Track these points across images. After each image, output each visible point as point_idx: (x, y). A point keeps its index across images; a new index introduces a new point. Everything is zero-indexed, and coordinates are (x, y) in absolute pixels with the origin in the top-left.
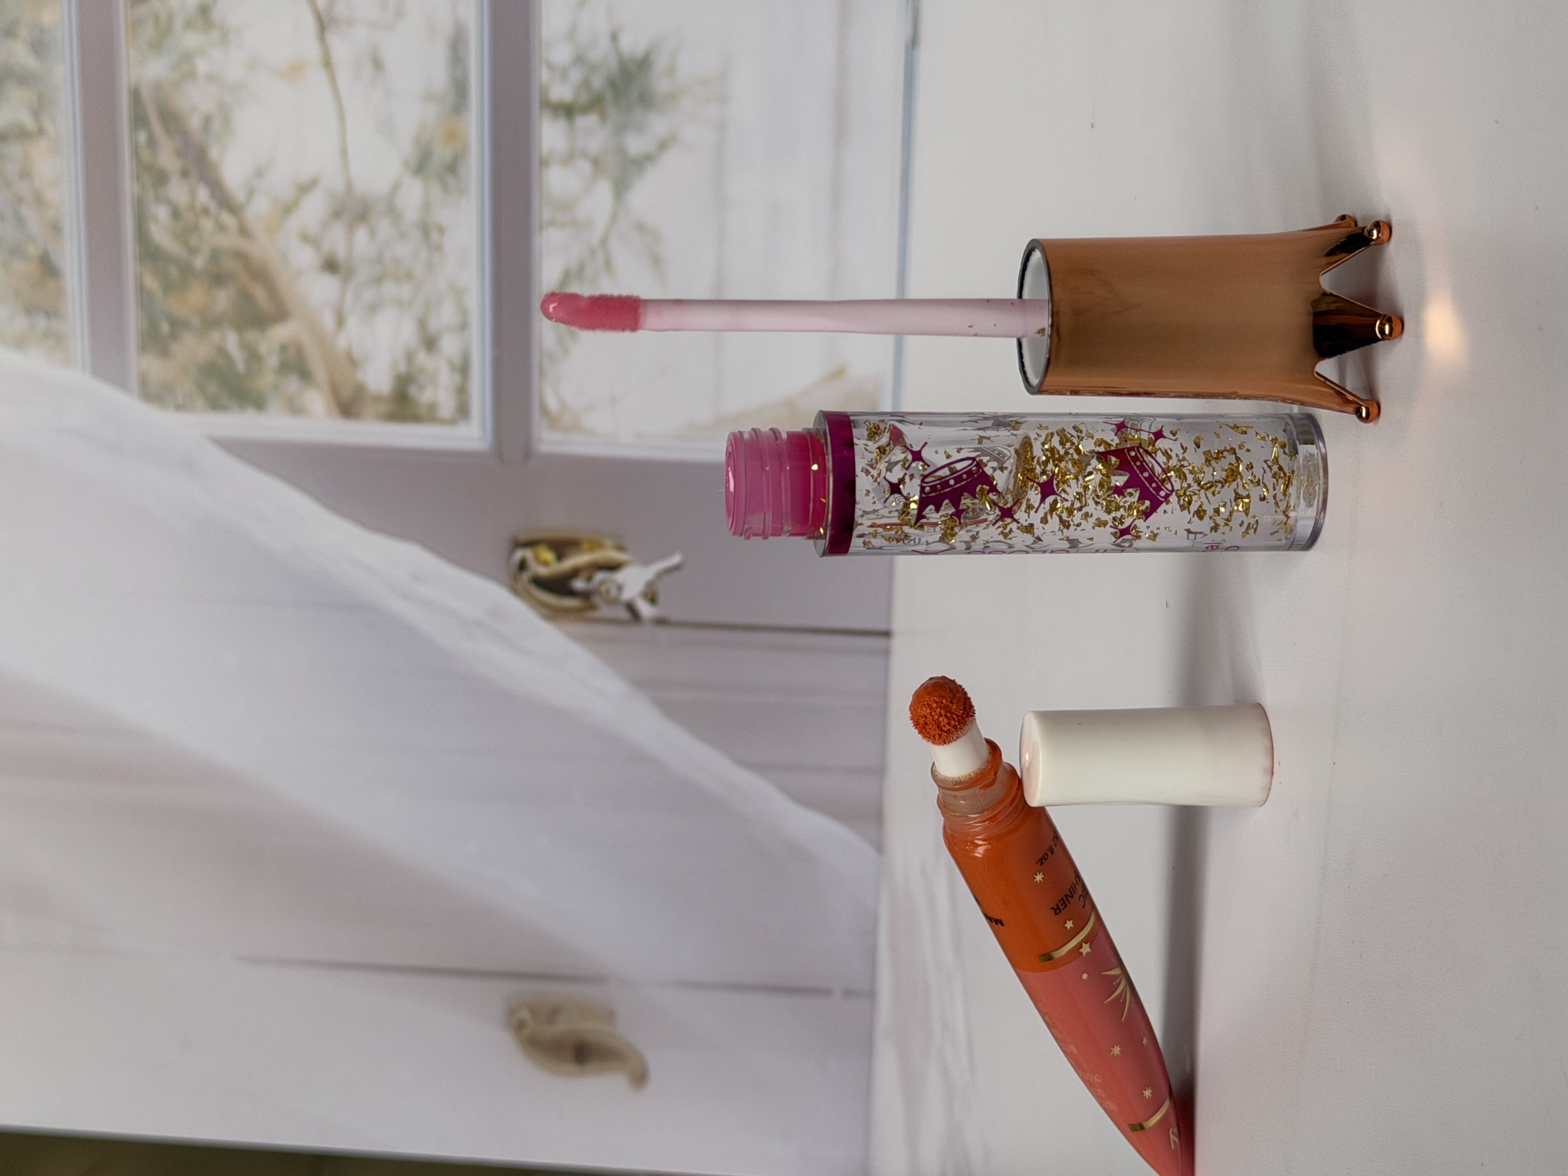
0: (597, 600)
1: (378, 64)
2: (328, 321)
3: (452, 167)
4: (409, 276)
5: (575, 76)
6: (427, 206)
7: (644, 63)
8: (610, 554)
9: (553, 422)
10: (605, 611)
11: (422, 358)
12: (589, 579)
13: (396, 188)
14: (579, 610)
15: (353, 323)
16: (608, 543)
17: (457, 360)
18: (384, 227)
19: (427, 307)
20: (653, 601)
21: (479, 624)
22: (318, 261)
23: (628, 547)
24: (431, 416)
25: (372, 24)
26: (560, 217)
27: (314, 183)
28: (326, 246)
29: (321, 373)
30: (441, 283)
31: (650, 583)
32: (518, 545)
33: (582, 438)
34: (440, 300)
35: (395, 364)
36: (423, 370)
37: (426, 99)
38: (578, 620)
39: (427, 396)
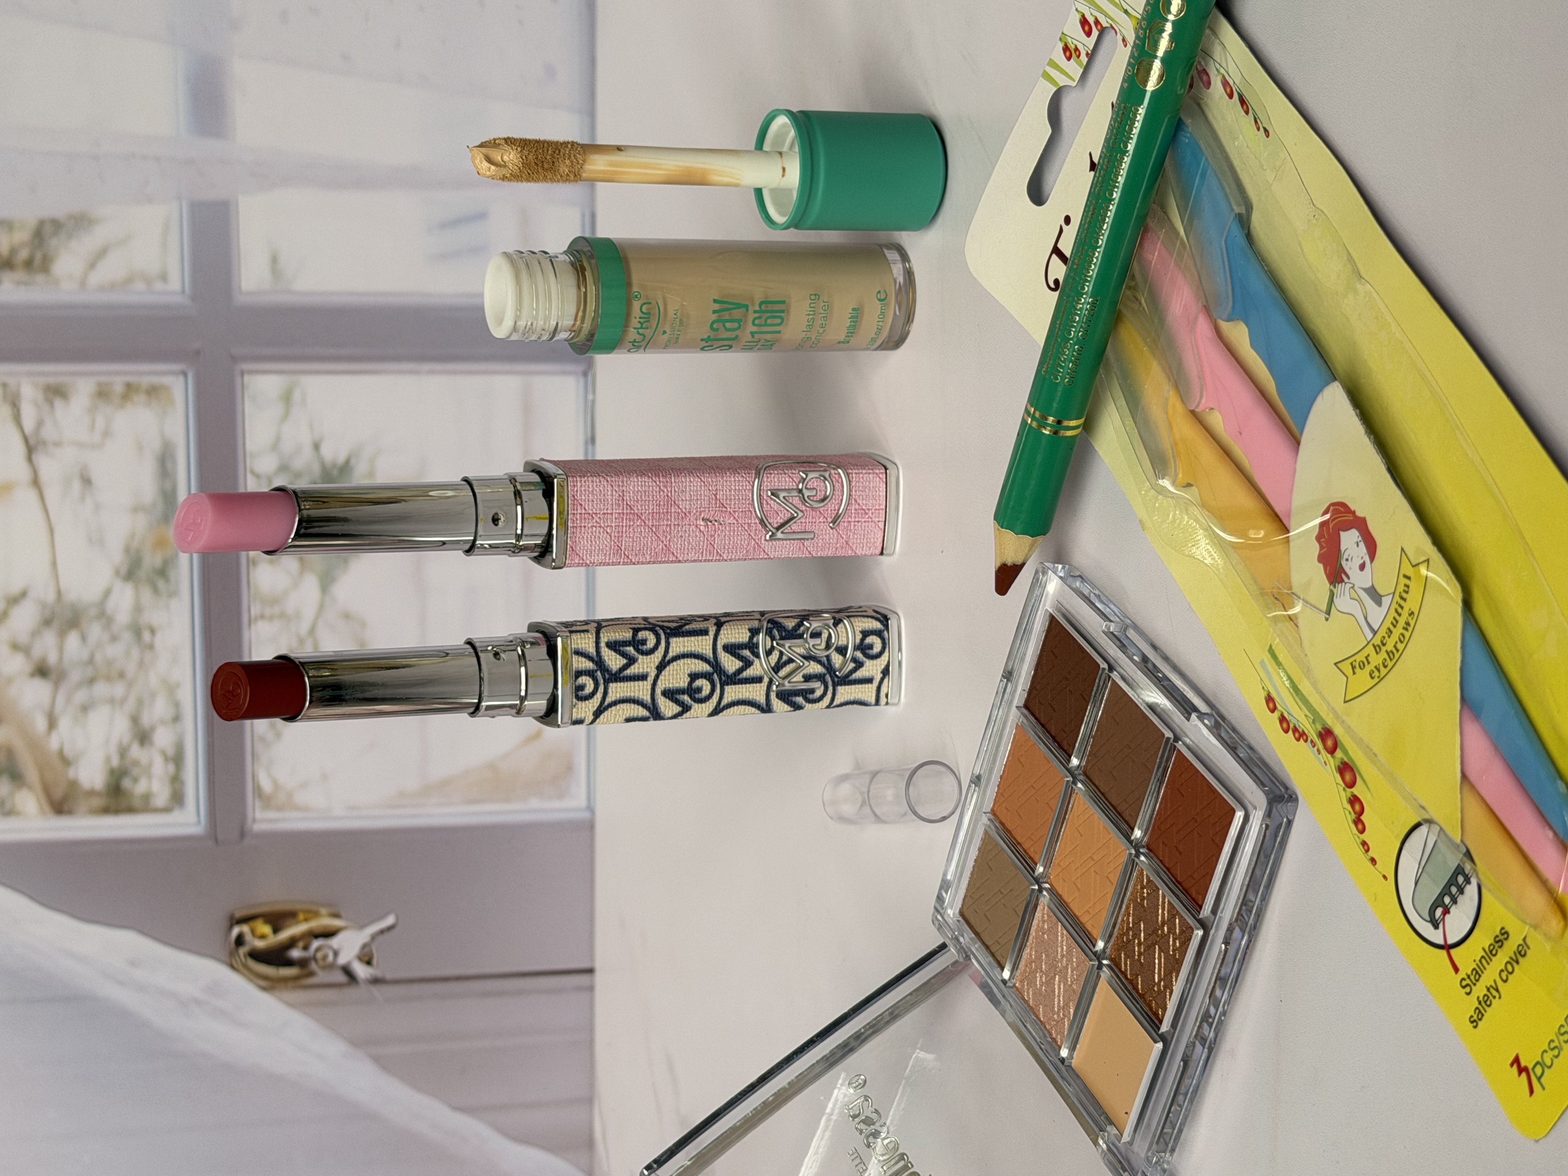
0: (313, 966)
1: (87, 481)
2: (41, 724)
3: (163, 572)
4: (121, 675)
6: (138, 609)
7: (345, 469)
8: (326, 922)
9: (267, 801)
10: (322, 977)
11: (136, 752)
12: (306, 948)
13: (107, 593)
14: (297, 978)
15: (64, 724)
16: (323, 911)
17: (171, 752)
18: (95, 631)
19: (140, 703)
20: (369, 963)
21: (198, 1002)
22: (28, 668)
23: (343, 914)
24: (145, 806)
25: (80, 445)
26: (268, 612)
27: (24, 594)
28: (37, 652)
29: (32, 774)
30: (154, 680)
31: (365, 946)
32: (234, 921)
33: (294, 814)
34: (153, 696)
35: (108, 759)
36: (136, 763)
37: (136, 509)
38: (295, 988)
39: (141, 788)
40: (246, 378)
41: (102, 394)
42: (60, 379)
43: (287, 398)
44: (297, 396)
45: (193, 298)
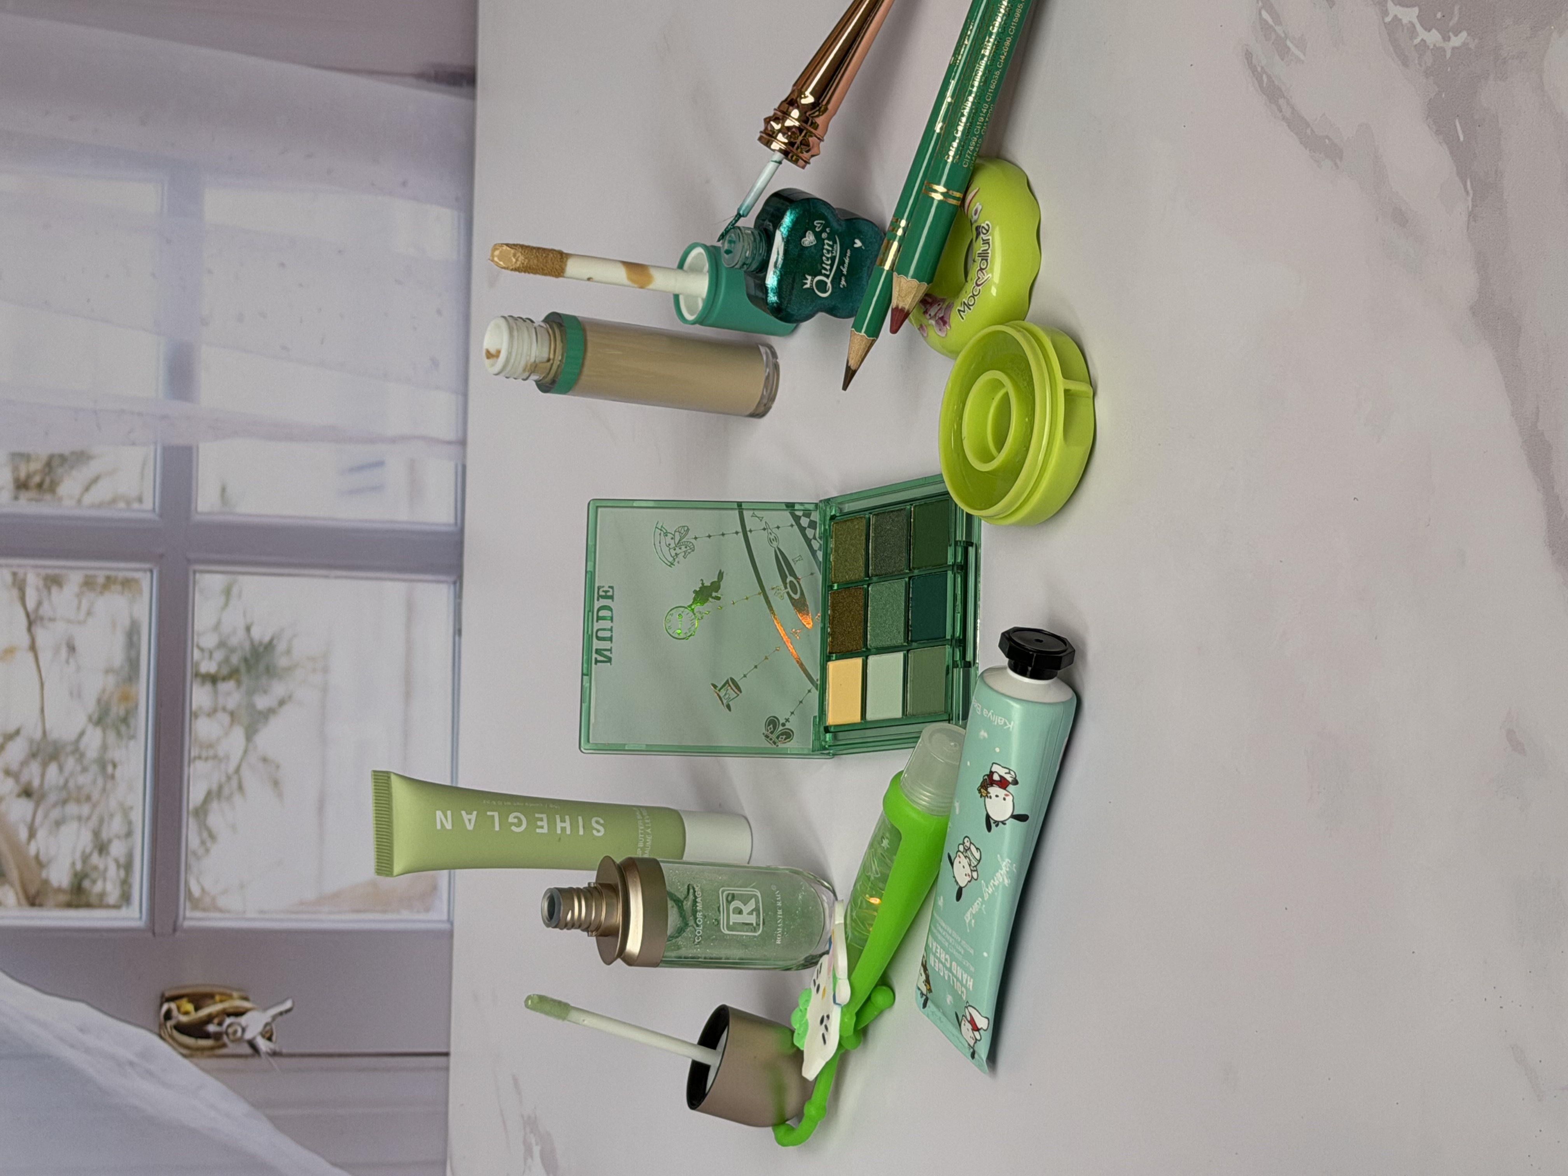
0: (225, 1039)
1: (72, 649)
2: (23, 834)
3: (125, 720)
4: (88, 798)
5: (219, 655)
6: (104, 747)
7: (269, 646)
8: (237, 1003)
9: (196, 904)
10: (231, 1049)
11: (95, 859)
12: (220, 1024)
13: (82, 734)
14: (212, 1048)
15: (41, 834)
16: (236, 995)
17: (122, 860)
18: (70, 763)
19: (101, 821)
20: (270, 1039)
21: (131, 1064)
22: (17, 789)
23: (251, 997)
24: (100, 903)
25: (69, 621)
26: (204, 754)
27: (18, 732)
28: (24, 778)
29: (14, 874)
30: (113, 803)
31: (267, 1024)
32: (164, 1000)
33: (218, 915)
34: (112, 816)
35: (73, 864)
36: (96, 868)
37: (107, 671)
38: (210, 1057)
39: (98, 888)
40: (198, 576)
41: (88, 584)
42: (57, 571)
43: (227, 592)
44: (235, 591)
45: (161, 515)
